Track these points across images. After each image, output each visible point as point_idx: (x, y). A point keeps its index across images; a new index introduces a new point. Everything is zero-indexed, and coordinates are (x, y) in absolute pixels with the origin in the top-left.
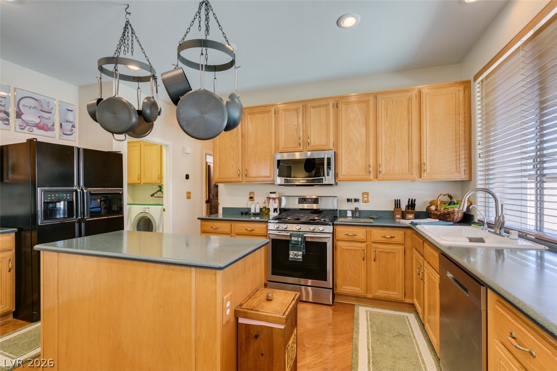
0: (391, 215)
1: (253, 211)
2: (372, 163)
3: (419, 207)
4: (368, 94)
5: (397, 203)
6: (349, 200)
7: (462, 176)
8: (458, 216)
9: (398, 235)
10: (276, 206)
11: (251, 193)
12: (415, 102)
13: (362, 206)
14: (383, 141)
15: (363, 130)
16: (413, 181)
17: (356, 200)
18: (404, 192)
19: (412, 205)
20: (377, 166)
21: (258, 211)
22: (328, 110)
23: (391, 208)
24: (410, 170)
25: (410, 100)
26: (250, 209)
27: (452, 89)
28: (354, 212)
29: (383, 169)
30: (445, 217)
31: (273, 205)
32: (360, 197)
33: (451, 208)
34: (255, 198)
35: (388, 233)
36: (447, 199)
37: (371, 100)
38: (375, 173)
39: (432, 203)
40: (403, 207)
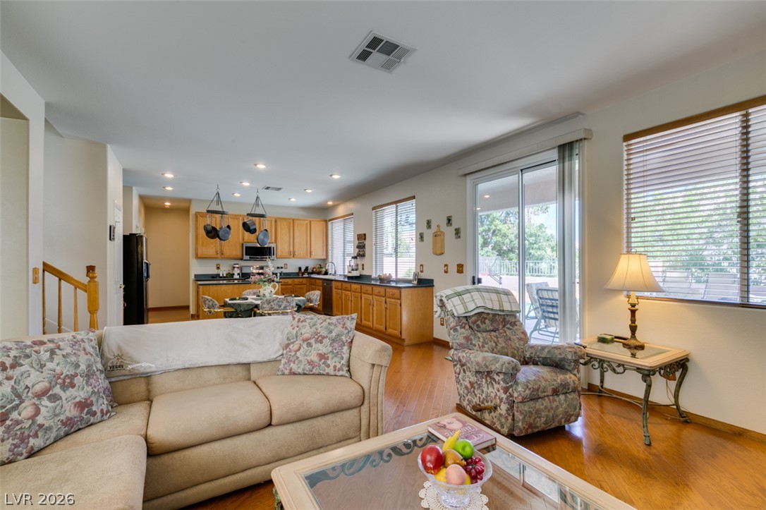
0: (298, 274)
1: (221, 275)
2: (292, 250)
3: (310, 271)
4: (290, 219)
5: (300, 269)
6: (278, 268)
7: (324, 257)
8: (323, 272)
9: (304, 280)
10: (238, 272)
11: (217, 265)
12: (309, 225)
13: (284, 271)
14: (296, 240)
15: (288, 235)
16: (307, 258)
17: (282, 268)
18: (304, 263)
19: (307, 268)
20: (294, 252)
21: (225, 275)
22: (271, 223)
23: (297, 271)
24: (307, 254)
25: (307, 224)
26: (219, 275)
27: (321, 222)
28: (281, 274)
29: (296, 253)
30: (319, 273)
31: (236, 271)
32: (283, 266)
33: (321, 270)
34: (221, 268)
35: (301, 280)
36: (318, 266)
37: (292, 222)
38: (293, 254)
39: (314, 268)
40: (303, 270)
